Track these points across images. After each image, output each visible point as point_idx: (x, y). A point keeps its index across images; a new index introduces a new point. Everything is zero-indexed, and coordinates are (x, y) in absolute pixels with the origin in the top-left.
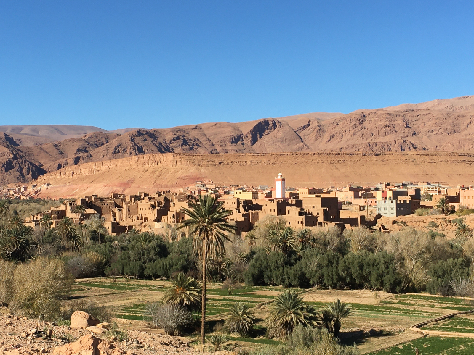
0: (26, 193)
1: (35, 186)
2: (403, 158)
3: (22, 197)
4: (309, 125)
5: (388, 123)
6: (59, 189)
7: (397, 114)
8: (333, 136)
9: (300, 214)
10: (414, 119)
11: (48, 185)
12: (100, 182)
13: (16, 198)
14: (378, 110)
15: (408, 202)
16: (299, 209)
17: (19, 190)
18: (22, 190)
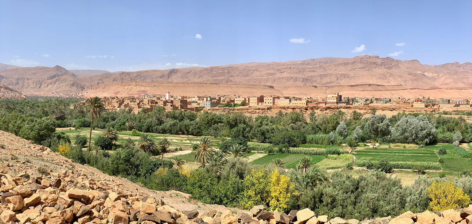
0: (79, 96)
1: (82, 93)
2: (226, 85)
3: (77, 97)
4: (191, 72)
5: (222, 72)
6: (91, 94)
7: (225, 68)
8: (200, 76)
9: (171, 106)
10: (232, 70)
11: (87, 93)
12: (106, 92)
13: (75, 97)
14: (218, 67)
15: (215, 102)
16: (171, 104)
17: (76, 94)
18: (77, 94)
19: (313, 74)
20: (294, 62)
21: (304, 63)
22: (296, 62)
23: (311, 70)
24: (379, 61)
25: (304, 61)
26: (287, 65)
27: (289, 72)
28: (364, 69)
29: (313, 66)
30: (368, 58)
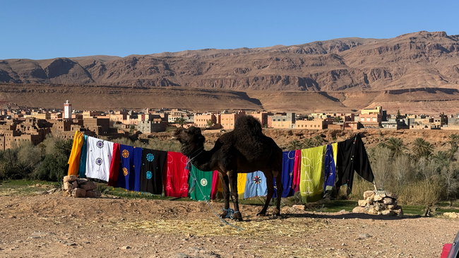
2: (163, 91)
4: (94, 64)
7: (159, 59)
8: (112, 73)
9: (81, 130)
10: (171, 63)
15: (159, 123)
16: (80, 127)
19: (319, 70)
20: (284, 48)
21: (300, 50)
22: (287, 47)
23: (314, 62)
24: (447, 43)
25: (302, 46)
26: (271, 54)
27: (274, 66)
28: (418, 59)
29: (320, 55)
30: (426, 36)
